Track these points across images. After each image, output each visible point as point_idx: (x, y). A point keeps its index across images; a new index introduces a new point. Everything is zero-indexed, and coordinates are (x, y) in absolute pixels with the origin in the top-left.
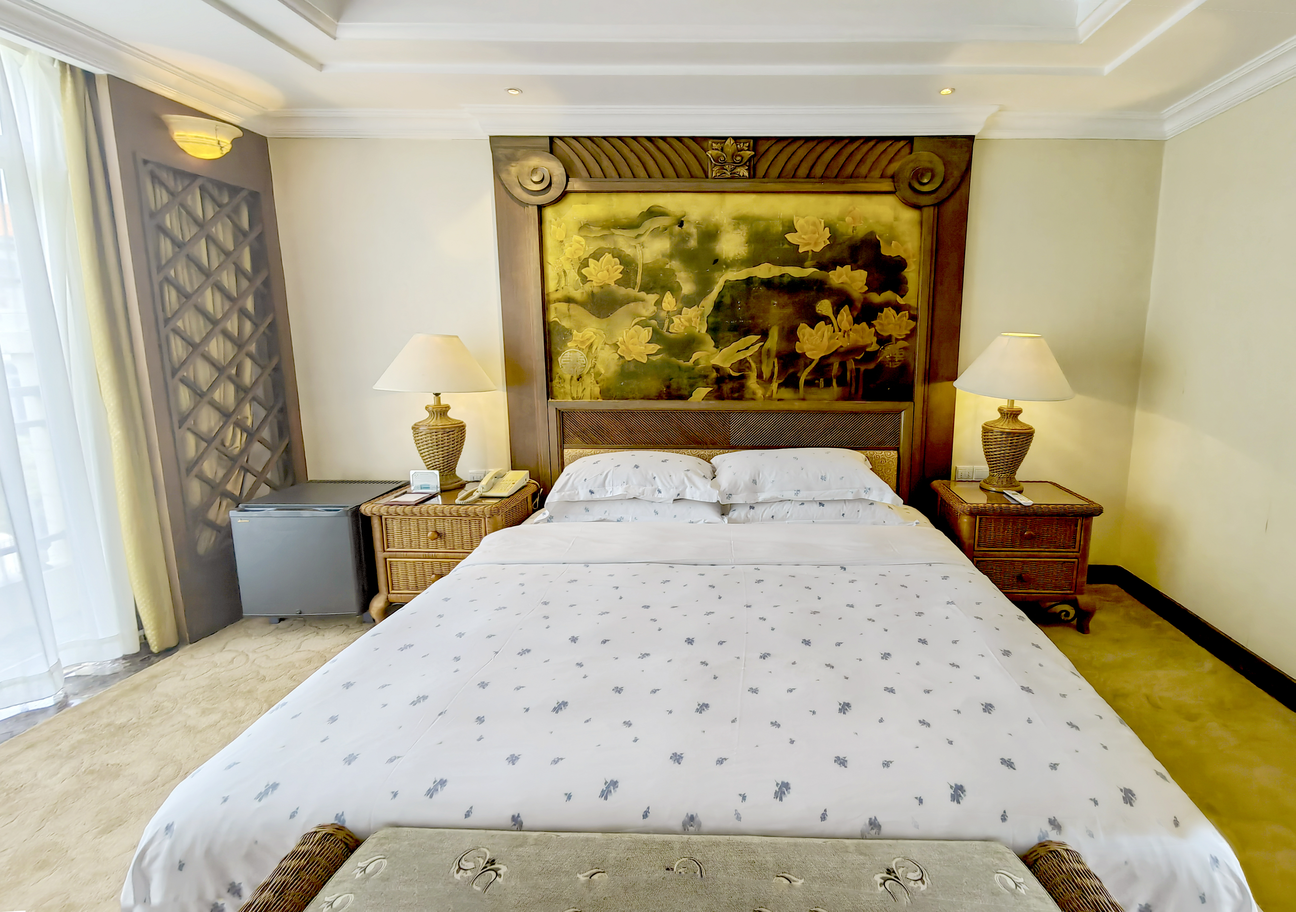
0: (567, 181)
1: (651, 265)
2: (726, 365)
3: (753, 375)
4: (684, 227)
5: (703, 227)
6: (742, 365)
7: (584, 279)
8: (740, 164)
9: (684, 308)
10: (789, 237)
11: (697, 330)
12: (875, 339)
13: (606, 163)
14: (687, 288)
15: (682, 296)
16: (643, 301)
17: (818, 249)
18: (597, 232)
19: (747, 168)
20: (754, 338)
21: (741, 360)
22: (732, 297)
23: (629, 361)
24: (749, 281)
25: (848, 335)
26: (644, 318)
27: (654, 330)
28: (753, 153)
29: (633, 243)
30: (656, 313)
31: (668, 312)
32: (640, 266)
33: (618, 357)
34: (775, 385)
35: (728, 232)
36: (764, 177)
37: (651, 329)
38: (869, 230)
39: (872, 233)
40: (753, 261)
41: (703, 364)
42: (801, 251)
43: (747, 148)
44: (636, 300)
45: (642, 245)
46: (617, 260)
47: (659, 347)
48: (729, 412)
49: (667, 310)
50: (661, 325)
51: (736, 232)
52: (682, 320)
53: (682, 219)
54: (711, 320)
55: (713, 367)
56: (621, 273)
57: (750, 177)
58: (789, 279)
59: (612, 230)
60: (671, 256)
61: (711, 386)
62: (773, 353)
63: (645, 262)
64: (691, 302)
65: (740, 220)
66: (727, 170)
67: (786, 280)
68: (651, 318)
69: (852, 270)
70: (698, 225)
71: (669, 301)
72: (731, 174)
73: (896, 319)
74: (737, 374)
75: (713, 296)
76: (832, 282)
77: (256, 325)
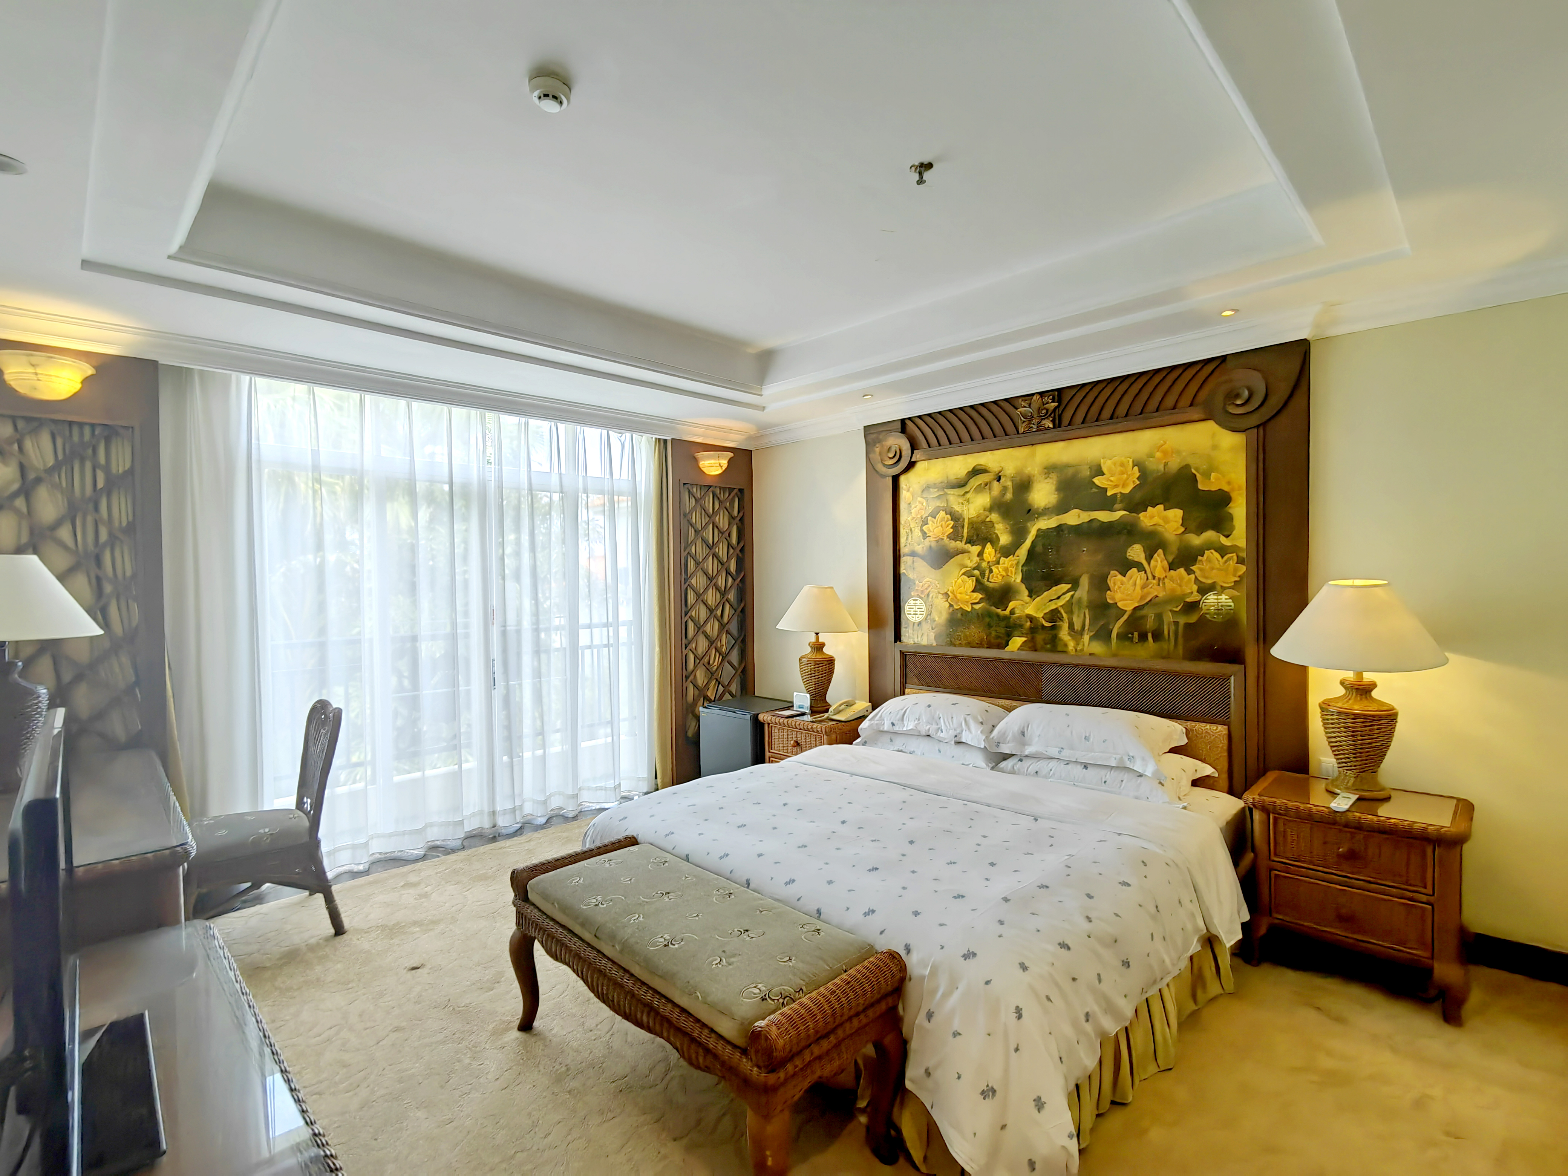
0: (912, 453)
1: (975, 519)
2: (1040, 615)
3: (1065, 626)
4: (1001, 481)
5: (1018, 479)
6: (1054, 616)
7: (925, 535)
8: (1046, 416)
9: (1002, 558)
10: (1096, 480)
11: (1013, 580)
12: (1195, 588)
13: (940, 433)
14: (1005, 539)
15: (1000, 545)
16: (969, 552)
17: (1127, 491)
18: (934, 493)
19: (1051, 419)
20: (1065, 587)
21: (1052, 610)
22: (1043, 545)
23: (957, 609)
24: (1060, 528)
25: (1164, 584)
26: (969, 569)
27: (977, 580)
28: (1056, 404)
29: (961, 500)
30: (978, 564)
31: (988, 562)
32: (966, 521)
33: (948, 605)
34: (1086, 638)
35: (1040, 482)
36: (1069, 425)
37: (974, 578)
38: (1183, 464)
39: (1187, 467)
40: (1062, 508)
41: (1018, 613)
42: (1109, 494)
43: (1051, 401)
44: (963, 552)
45: (968, 501)
46: (949, 516)
47: (981, 596)
48: (1041, 664)
49: (988, 561)
50: (983, 574)
51: (1046, 481)
52: (1000, 570)
53: (1000, 474)
54: (1025, 569)
55: (1027, 617)
56: (952, 528)
57: (1054, 427)
58: (1098, 524)
59: (946, 490)
60: (991, 509)
61: (1025, 636)
62: (1085, 604)
63: (970, 517)
64: (1008, 552)
65: (1050, 469)
66: (1034, 424)
67: (1095, 525)
68: (974, 569)
69: (1165, 510)
70: (1012, 479)
71: (989, 551)
72: (1037, 427)
73: (1221, 564)
74: (1050, 624)
75: (1027, 544)
76: (1143, 525)
77: (734, 580)
